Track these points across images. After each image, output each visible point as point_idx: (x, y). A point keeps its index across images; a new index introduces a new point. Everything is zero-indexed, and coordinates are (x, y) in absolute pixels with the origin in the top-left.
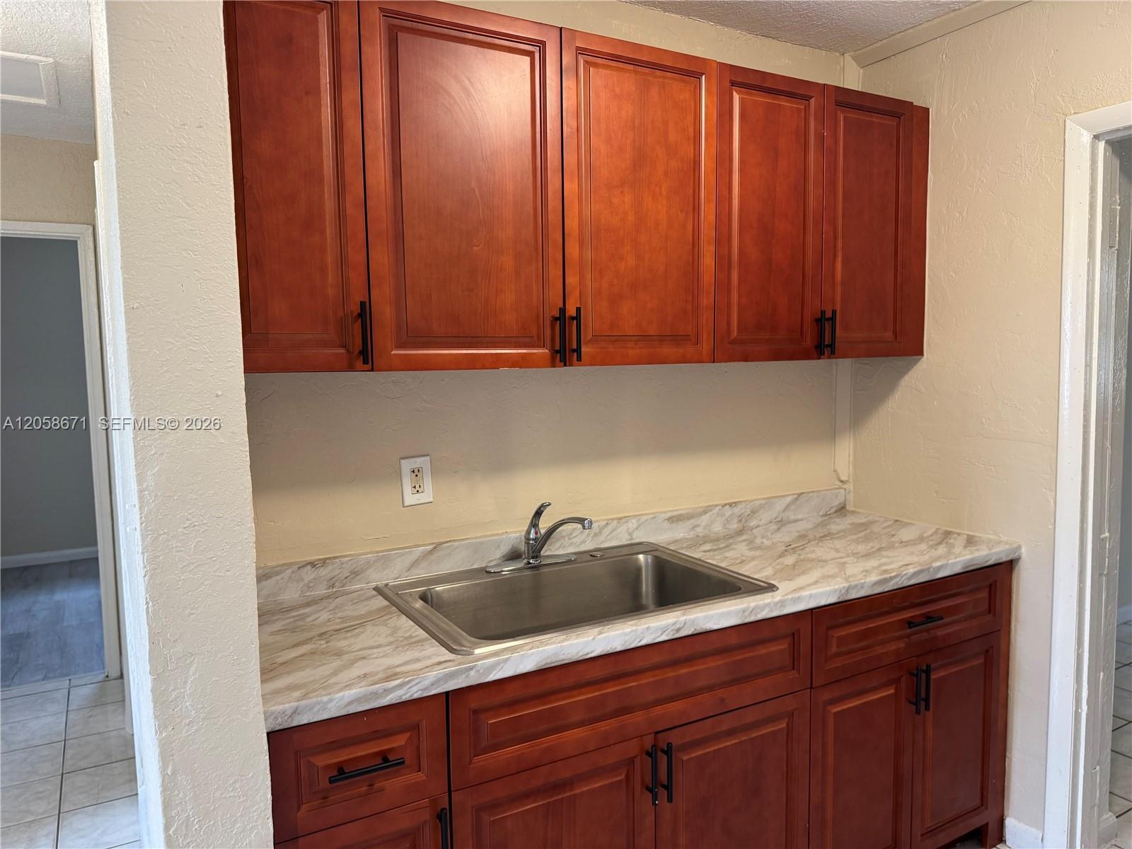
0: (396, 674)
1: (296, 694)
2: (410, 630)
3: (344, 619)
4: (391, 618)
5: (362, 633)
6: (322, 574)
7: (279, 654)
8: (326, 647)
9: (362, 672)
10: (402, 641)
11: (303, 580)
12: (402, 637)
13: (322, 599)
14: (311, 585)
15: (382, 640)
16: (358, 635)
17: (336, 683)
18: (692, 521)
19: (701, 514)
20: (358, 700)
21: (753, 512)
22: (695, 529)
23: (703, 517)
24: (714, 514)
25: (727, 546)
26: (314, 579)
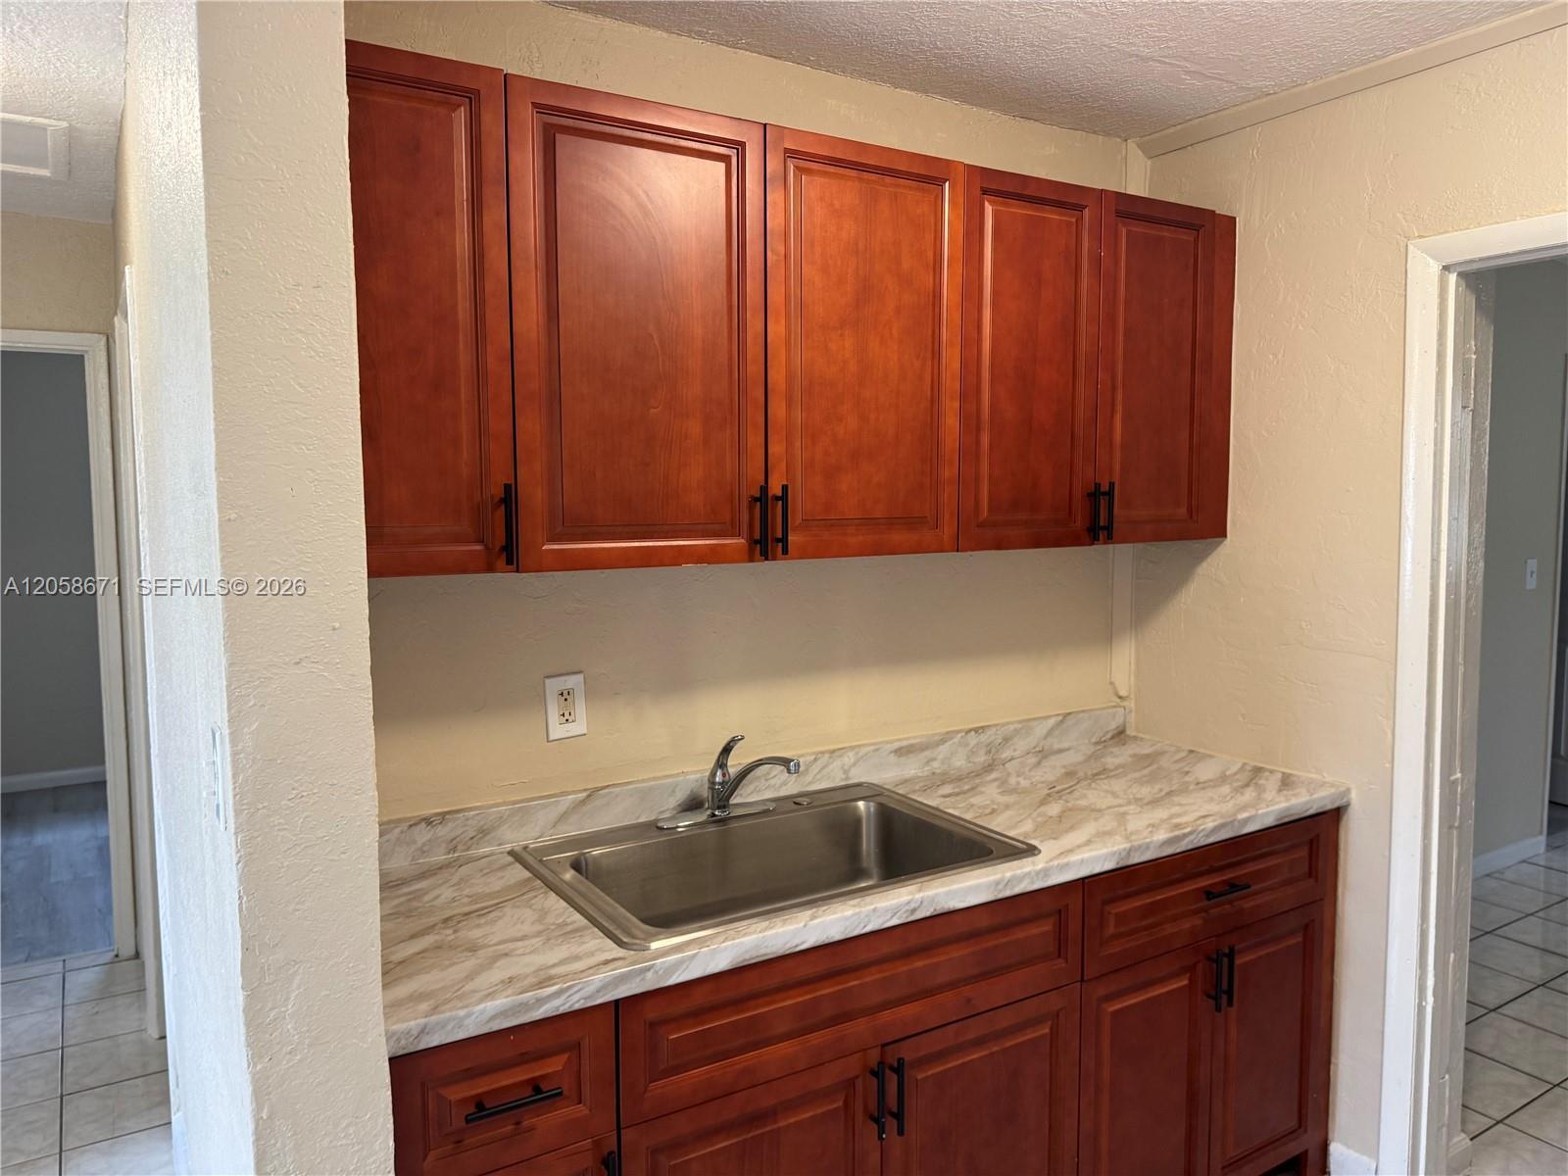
0: (551, 978)
1: (424, 1006)
2: (563, 913)
3: (475, 898)
4: (536, 897)
5: (500, 918)
6: (440, 834)
7: (393, 949)
8: (456, 938)
9: (506, 974)
10: (553, 930)
11: (415, 842)
12: (554, 924)
13: (441, 868)
14: (425, 849)
15: (527, 928)
16: (493, 922)
17: (474, 991)
18: (927, 753)
19: (938, 744)
20: (504, 1013)
21: (1006, 740)
22: (931, 763)
23: (941, 747)
24: (954, 743)
25: (973, 789)
26: (430, 841)
